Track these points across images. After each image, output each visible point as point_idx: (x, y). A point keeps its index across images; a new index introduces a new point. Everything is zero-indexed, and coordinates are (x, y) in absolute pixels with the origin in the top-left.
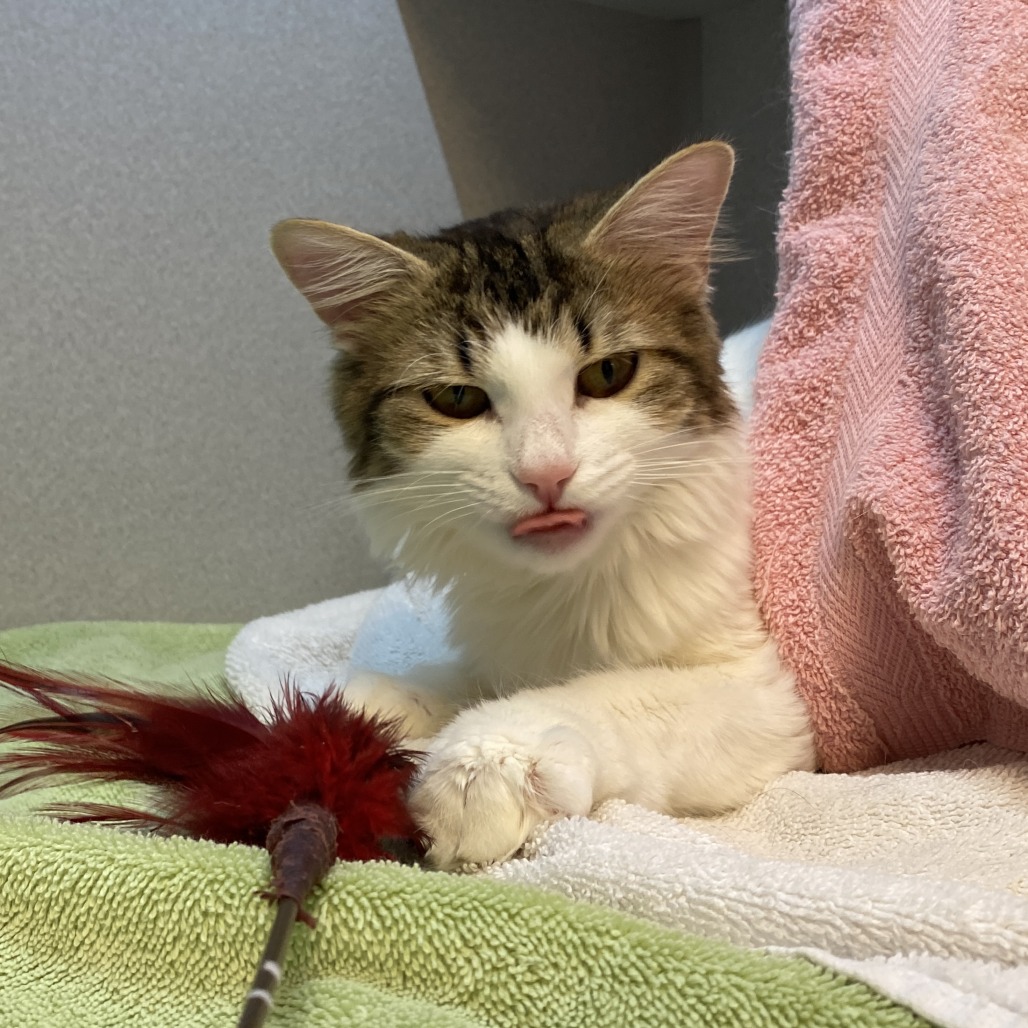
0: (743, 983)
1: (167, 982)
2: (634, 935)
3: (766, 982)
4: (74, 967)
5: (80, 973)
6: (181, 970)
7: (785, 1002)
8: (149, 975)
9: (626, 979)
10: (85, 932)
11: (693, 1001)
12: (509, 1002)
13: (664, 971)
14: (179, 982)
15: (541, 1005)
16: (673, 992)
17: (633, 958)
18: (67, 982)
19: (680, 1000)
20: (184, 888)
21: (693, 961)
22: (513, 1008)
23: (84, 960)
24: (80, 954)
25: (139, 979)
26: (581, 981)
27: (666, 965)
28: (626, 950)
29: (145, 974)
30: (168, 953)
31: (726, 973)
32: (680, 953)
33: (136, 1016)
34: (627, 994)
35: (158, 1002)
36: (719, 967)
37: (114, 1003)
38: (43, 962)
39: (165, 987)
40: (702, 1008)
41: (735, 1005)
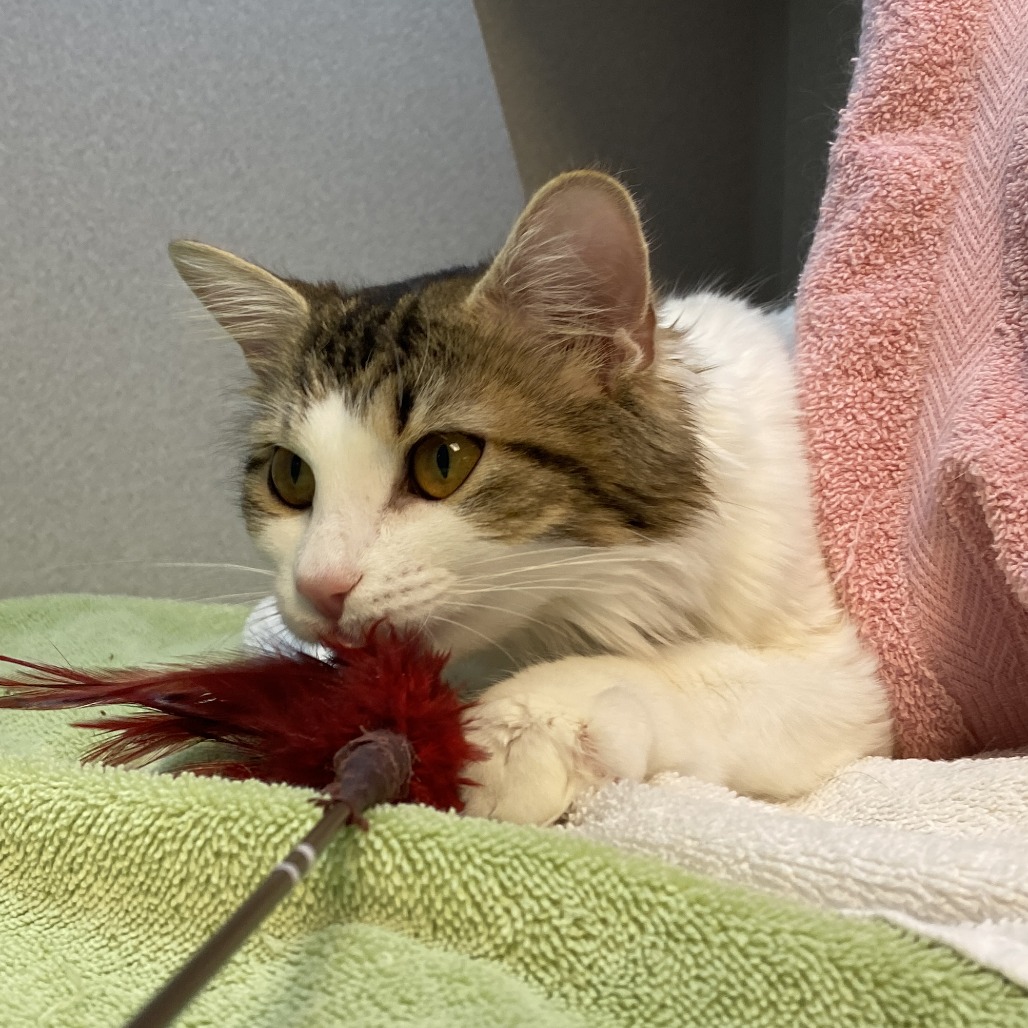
0: (814, 943)
1: (171, 927)
2: (693, 891)
3: (839, 942)
4: (68, 912)
5: (74, 919)
6: (187, 915)
7: (860, 963)
8: (151, 920)
9: (682, 937)
10: (81, 875)
11: (756, 961)
12: (551, 955)
13: (724, 929)
14: (183, 928)
15: (586, 961)
16: (734, 950)
17: (690, 915)
18: (60, 928)
19: (742, 960)
20: (194, 826)
21: (757, 919)
22: (555, 964)
23: (79, 905)
24: (75, 898)
25: (139, 925)
26: (631, 938)
27: (727, 923)
28: (683, 906)
29: (146, 919)
30: (173, 896)
31: (794, 933)
32: (744, 911)
33: (136, 964)
34: (683, 952)
35: (160, 949)
36: (788, 926)
37: (111, 950)
38: (34, 907)
39: (167, 934)
40: (766, 968)
41: (803, 966)
